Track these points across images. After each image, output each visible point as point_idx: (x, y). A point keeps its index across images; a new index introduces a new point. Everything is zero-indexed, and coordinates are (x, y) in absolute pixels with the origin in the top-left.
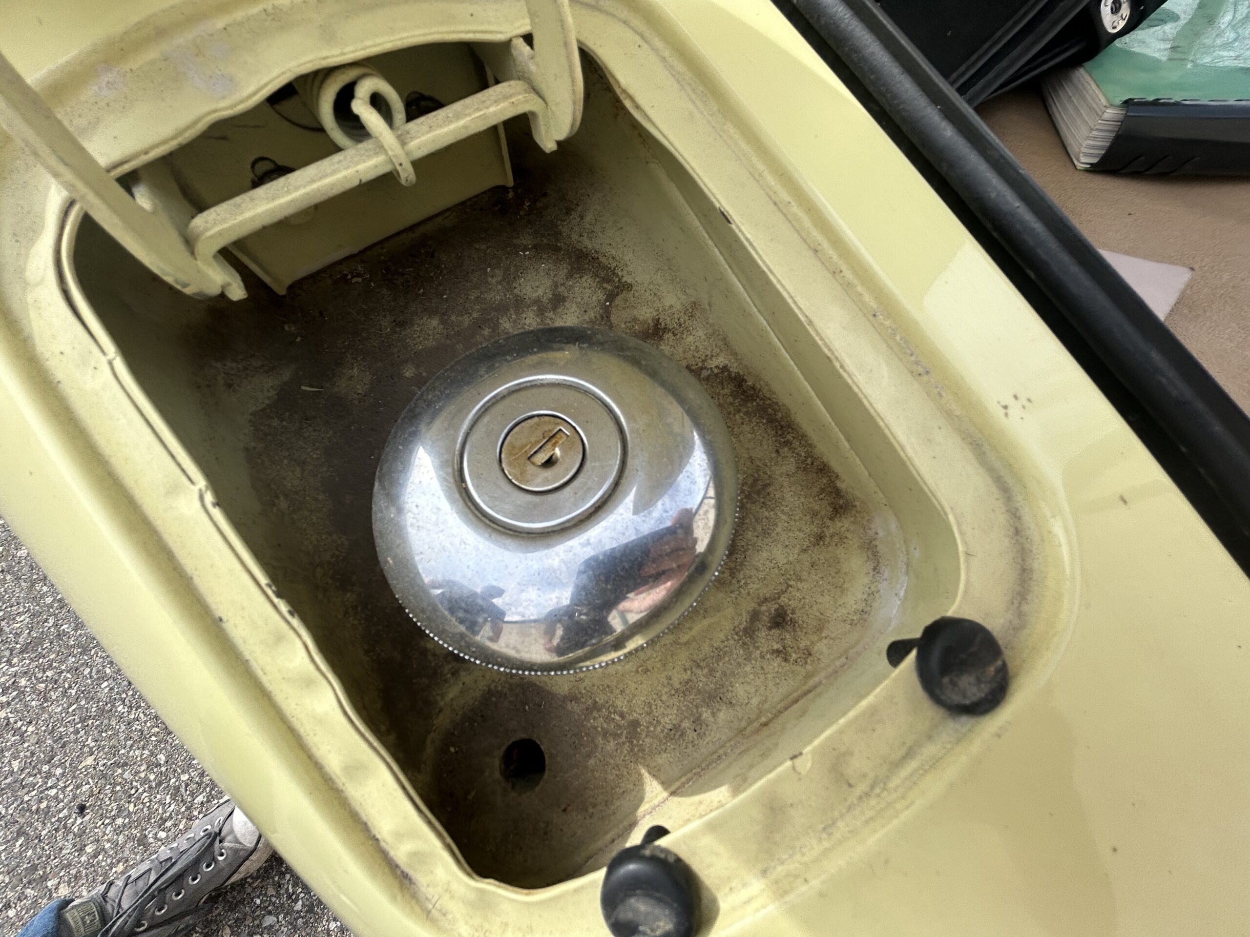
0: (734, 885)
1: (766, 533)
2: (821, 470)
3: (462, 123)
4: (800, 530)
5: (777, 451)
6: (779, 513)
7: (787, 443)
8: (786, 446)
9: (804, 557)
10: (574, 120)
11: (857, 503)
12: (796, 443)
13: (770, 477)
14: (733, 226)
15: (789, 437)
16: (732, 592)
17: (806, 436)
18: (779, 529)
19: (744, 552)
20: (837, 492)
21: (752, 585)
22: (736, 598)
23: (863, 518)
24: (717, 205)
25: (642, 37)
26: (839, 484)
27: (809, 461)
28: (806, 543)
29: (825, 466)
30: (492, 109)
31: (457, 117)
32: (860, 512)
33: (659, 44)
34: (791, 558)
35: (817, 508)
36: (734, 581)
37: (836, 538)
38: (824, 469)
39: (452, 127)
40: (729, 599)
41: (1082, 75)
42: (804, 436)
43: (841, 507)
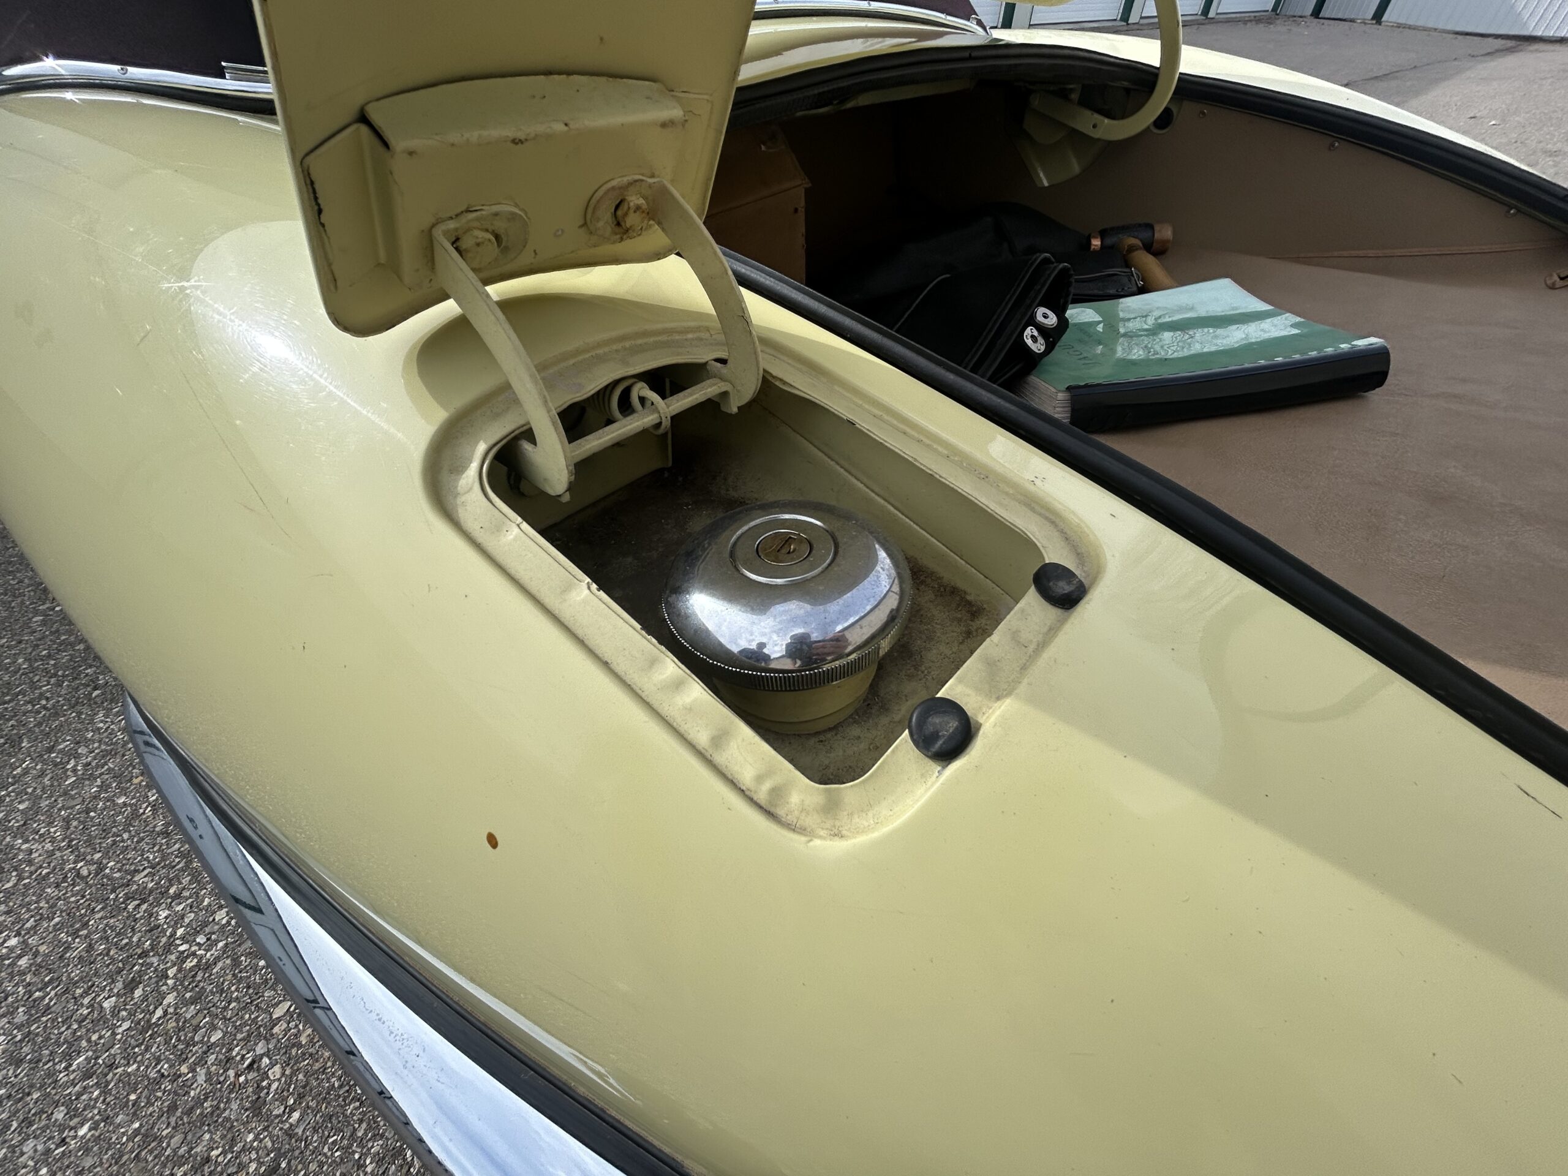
0: (984, 710)
1: (930, 639)
2: (953, 593)
3: (695, 397)
4: (953, 632)
5: (918, 589)
6: (934, 625)
7: (922, 582)
8: (922, 584)
9: (962, 647)
10: (756, 388)
11: (985, 606)
12: (929, 581)
13: (919, 605)
14: (857, 425)
15: (922, 578)
16: (920, 680)
17: (934, 572)
18: (938, 635)
19: (920, 653)
20: (969, 603)
21: (933, 673)
22: (925, 683)
23: (993, 614)
24: (845, 418)
25: (774, 356)
26: (968, 598)
27: (942, 589)
28: (961, 639)
29: (954, 588)
30: (709, 390)
31: (691, 395)
32: (990, 612)
33: (786, 359)
34: (954, 650)
35: (959, 616)
36: (920, 673)
37: (980, 631)
38: (954, 591)
39: (690, 399)
40: (920, 685)
41: (1033, 379)
42: (932, 573)
43: (975, 612)
